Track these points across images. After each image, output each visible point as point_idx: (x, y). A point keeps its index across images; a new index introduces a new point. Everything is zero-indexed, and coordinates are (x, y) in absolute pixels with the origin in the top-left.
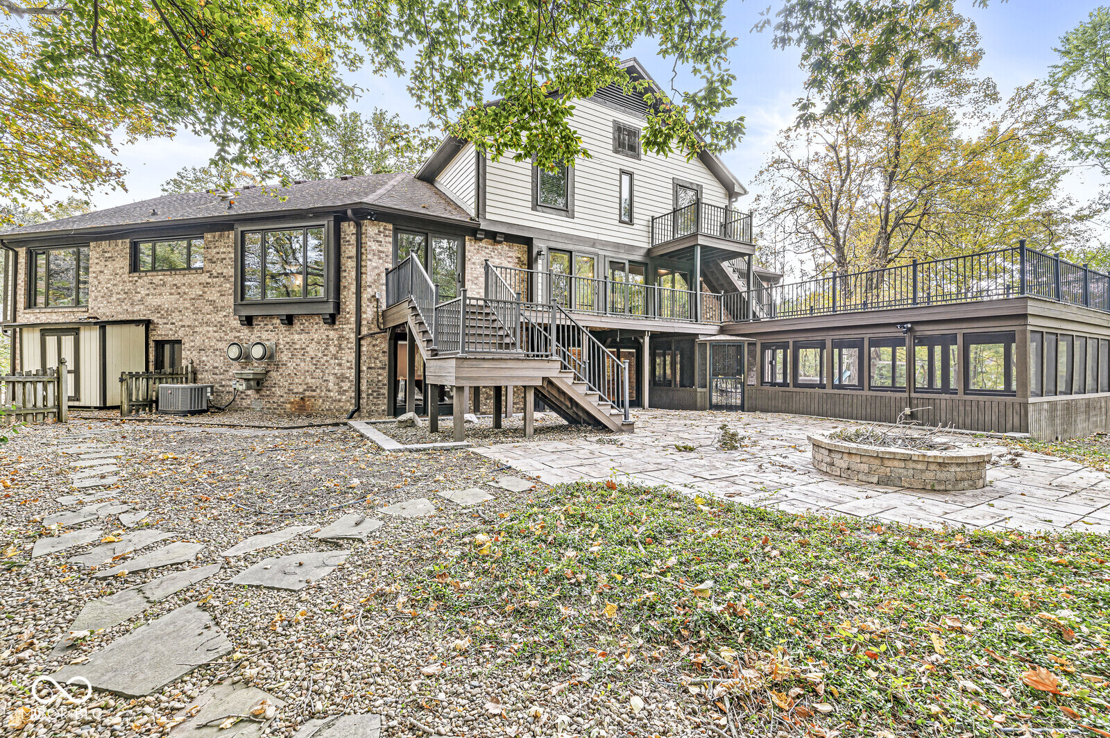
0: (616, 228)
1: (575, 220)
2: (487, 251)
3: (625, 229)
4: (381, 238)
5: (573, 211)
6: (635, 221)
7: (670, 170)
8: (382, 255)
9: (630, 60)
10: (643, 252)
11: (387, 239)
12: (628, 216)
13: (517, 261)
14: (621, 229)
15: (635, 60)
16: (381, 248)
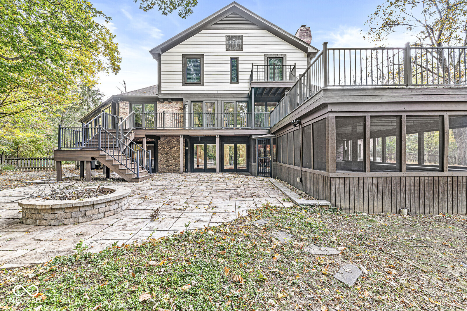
0: (229, 87)
1: (205, 87)
2: (166, 106)
3: (234, 86)
4: (124, 107)
5: (204, 82)
6: (240, 81)
7: (262, 51)
8: (125, 113)
9: (232, 4)
10: (246, 96)
11: (127, 107)
12: (234, 79)
13: (180, 108)
14: (231, 86)
15: (235, 2)
16: (125, 111)
